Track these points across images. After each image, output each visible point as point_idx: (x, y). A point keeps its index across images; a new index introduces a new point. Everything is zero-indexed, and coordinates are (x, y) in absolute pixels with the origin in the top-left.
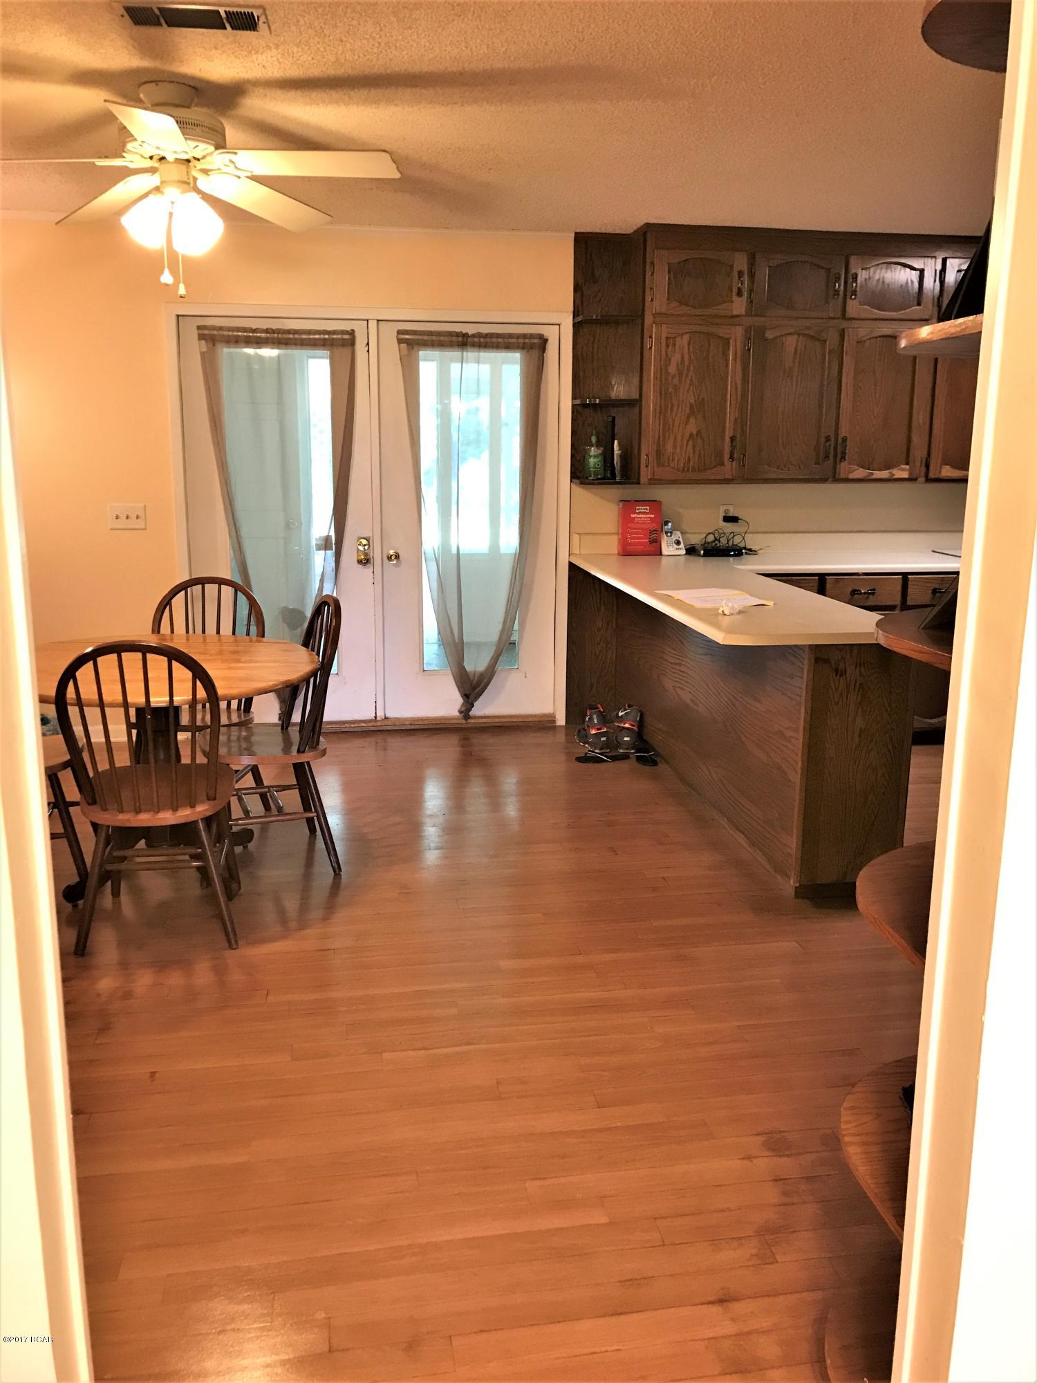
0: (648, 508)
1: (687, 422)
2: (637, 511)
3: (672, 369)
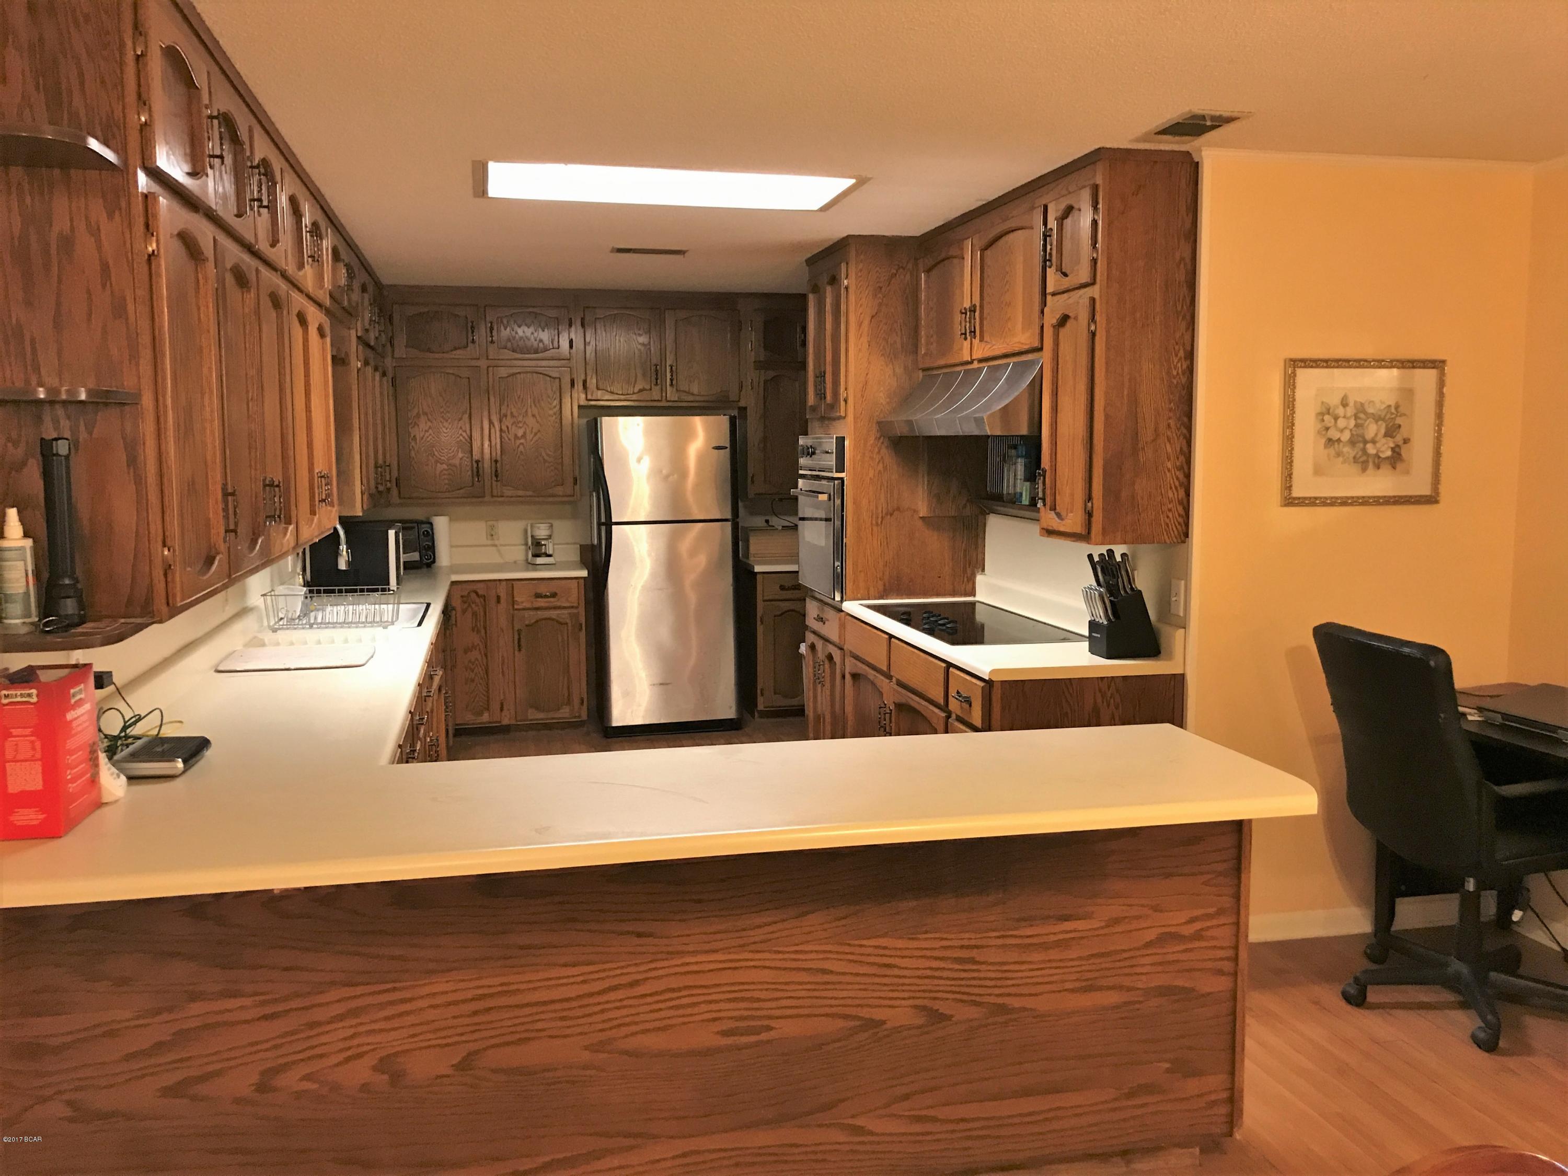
2: (73, 702)
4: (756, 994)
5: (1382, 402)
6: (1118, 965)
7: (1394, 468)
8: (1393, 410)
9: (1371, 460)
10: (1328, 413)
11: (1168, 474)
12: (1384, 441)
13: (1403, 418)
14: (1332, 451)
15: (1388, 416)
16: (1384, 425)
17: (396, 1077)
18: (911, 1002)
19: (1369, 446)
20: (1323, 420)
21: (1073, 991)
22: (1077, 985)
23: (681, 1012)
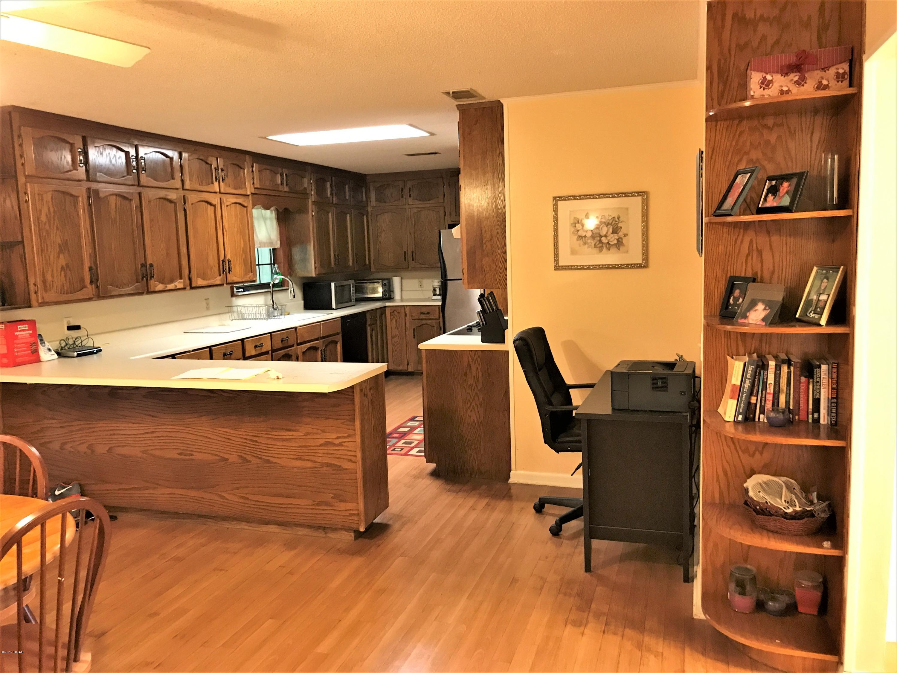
0: (27, 326)
1: (58, 257)
2: (19, 330)
3: (43, 218)
4: (188, 442)
5: (609, 216)
6: (310, 451)
7: (619, 249)
8: (617, 219)
9: (604, 245)
10: (578, 223)
11: (499, 256)
12: (612, 235)
13: (624, 223)
14: (581, 242)
15: (614, 222)
16: (612, 227)
17: (93, 451)
18: (237, 454)
19: (603, 238)
20: (576, 227)
21: (293, 459)
22: (295, 457)
23: (166, 444)
